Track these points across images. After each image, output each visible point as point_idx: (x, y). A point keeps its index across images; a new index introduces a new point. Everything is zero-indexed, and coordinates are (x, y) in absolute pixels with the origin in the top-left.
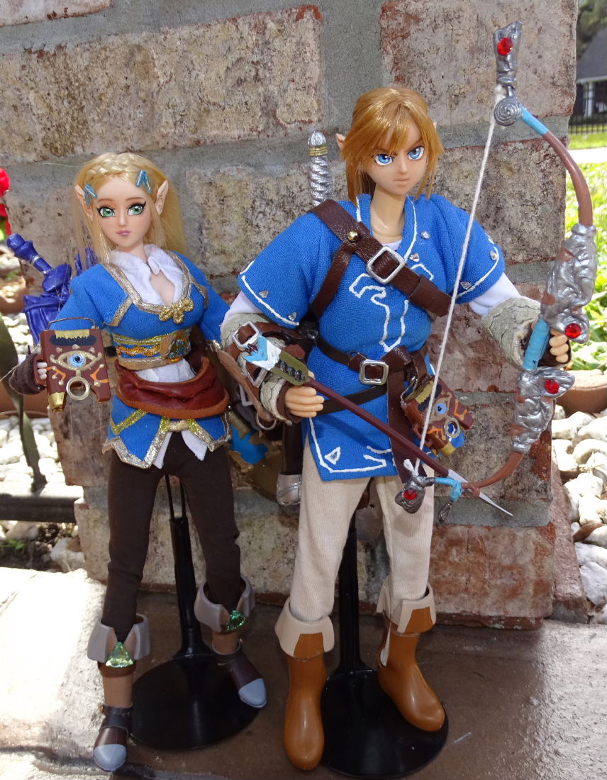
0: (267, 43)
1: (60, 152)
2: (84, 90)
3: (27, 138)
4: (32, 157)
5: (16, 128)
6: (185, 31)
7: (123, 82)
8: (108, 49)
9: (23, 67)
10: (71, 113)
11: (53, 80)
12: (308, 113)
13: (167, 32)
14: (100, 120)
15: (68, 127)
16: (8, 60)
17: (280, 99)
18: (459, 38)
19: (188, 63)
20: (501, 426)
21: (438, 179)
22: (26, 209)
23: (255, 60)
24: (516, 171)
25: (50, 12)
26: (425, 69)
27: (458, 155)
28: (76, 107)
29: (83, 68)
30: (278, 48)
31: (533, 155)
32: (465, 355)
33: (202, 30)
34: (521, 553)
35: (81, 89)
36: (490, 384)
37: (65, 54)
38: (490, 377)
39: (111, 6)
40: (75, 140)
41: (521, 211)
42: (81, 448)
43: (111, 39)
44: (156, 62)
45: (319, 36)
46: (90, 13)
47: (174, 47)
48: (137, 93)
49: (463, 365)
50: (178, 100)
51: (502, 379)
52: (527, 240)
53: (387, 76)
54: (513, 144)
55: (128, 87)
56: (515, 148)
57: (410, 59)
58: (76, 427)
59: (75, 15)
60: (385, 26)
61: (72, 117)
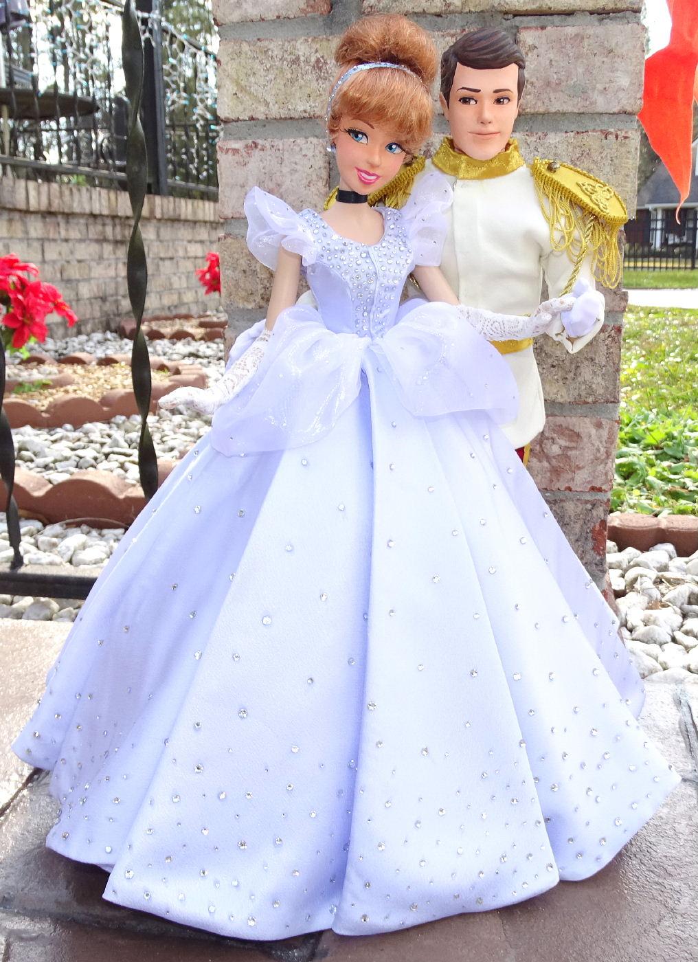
3: (250, 293)
4: (251, 306)
5: (243, 286)
32: (550, 464)
36: (567, 485)
38: (566, 481)
49: (548, 471)
51: (575, 483)
52: (595, 388)
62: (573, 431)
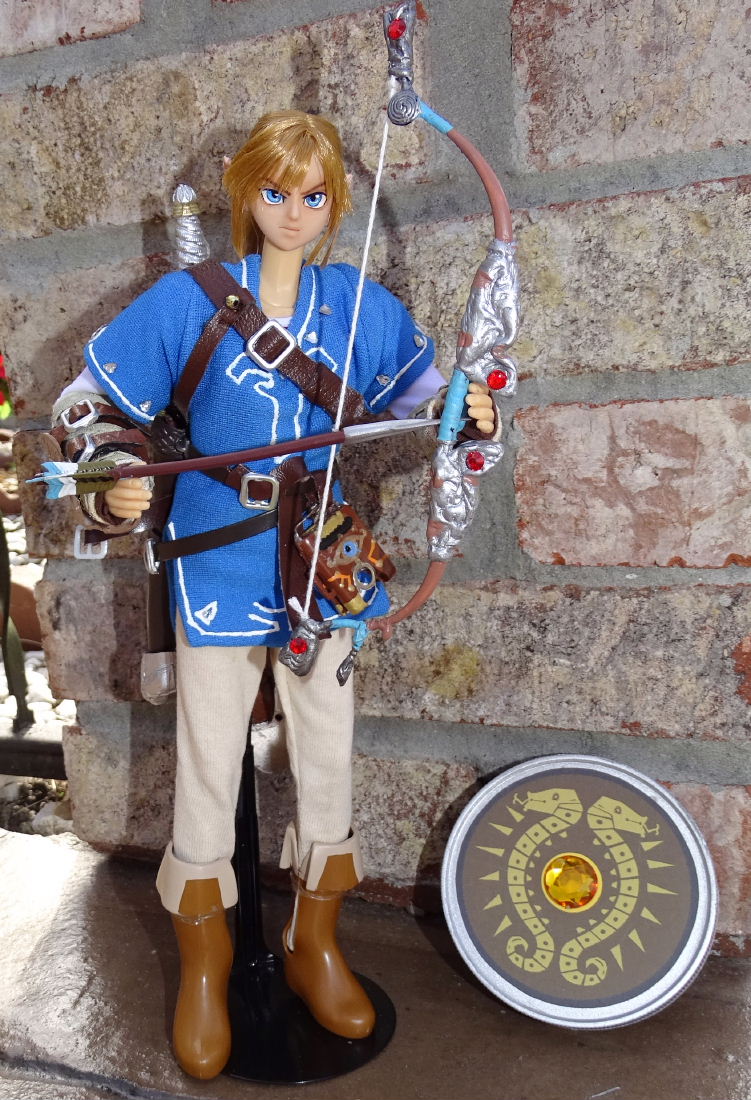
0: (350, 57)
1: (67, 223)
2: (102, 137)
3: (26, 206)
4: (30, 232)
5: (12, 193)
6: (238, 48)
7: (153, 122)
8: (135, 79)
9: (25, 110)
10: (83, 169)
11: (62, 125)
12: (405, 153)
13: (214, 52)
14: (121, 177)
15: (78, 189)
16: (5, 101)
17: (365, 134)
18: (626, 32)
19: (240, 92)
20: (689, 621)
21: (594, 241)
22: (19, 303)
23: (333, 83)
24: (713, 226)
25: (62, 34)
26: (576, 82)
27: (624, 205)
28: (90, 160)
29: (101, 106)
30: (365, 64)
31: (740, 199)
32: (633, 510)
33: (261, 45)
34: (720, 826)
35: (98, 136)
36: (673, 554)
37: (79, 90)
38: (672, 545)
39: (143, 21)
40: (87, 205)
41: (720, 286)
42: (75, 643)
43: (139, 65)
44: (198, 93)
45: (422, 42)
46: (114, 33)
47: (223, 70)
48: (172, 138)
49: (630, 525)
50: (226, 145)
51: (692, 548)
52: (729, 330)
53: (520, 95)
54: (709, 185)
55: (159, 130)
56: (711, 190)
57: (554, 67)
58: (69, 612)
59: (95, 37)
60: (517, 23)
61: (85, 175)
62: (684, 432)
